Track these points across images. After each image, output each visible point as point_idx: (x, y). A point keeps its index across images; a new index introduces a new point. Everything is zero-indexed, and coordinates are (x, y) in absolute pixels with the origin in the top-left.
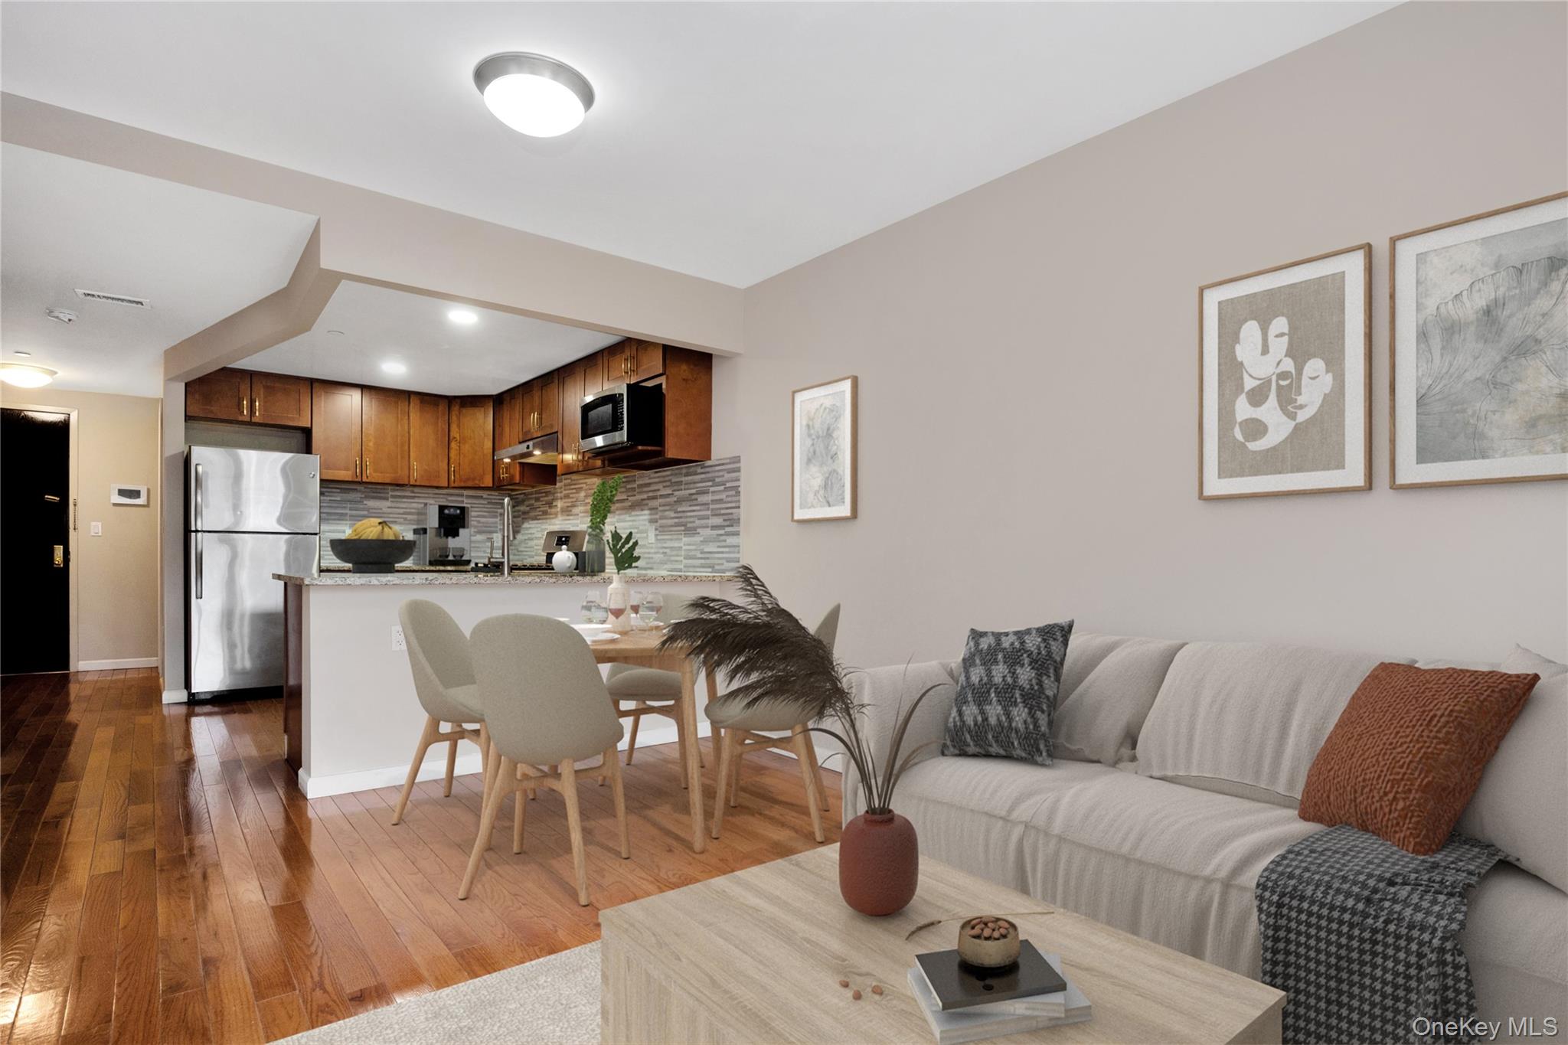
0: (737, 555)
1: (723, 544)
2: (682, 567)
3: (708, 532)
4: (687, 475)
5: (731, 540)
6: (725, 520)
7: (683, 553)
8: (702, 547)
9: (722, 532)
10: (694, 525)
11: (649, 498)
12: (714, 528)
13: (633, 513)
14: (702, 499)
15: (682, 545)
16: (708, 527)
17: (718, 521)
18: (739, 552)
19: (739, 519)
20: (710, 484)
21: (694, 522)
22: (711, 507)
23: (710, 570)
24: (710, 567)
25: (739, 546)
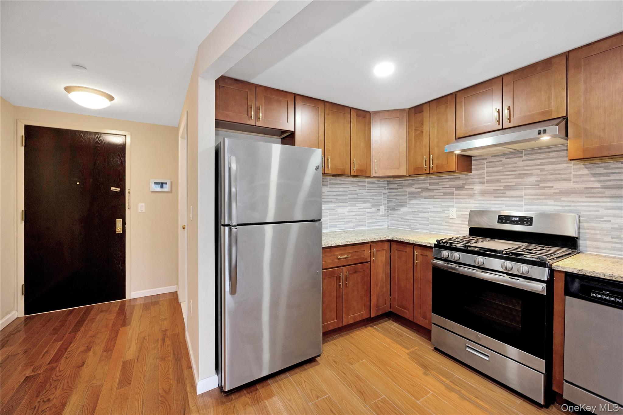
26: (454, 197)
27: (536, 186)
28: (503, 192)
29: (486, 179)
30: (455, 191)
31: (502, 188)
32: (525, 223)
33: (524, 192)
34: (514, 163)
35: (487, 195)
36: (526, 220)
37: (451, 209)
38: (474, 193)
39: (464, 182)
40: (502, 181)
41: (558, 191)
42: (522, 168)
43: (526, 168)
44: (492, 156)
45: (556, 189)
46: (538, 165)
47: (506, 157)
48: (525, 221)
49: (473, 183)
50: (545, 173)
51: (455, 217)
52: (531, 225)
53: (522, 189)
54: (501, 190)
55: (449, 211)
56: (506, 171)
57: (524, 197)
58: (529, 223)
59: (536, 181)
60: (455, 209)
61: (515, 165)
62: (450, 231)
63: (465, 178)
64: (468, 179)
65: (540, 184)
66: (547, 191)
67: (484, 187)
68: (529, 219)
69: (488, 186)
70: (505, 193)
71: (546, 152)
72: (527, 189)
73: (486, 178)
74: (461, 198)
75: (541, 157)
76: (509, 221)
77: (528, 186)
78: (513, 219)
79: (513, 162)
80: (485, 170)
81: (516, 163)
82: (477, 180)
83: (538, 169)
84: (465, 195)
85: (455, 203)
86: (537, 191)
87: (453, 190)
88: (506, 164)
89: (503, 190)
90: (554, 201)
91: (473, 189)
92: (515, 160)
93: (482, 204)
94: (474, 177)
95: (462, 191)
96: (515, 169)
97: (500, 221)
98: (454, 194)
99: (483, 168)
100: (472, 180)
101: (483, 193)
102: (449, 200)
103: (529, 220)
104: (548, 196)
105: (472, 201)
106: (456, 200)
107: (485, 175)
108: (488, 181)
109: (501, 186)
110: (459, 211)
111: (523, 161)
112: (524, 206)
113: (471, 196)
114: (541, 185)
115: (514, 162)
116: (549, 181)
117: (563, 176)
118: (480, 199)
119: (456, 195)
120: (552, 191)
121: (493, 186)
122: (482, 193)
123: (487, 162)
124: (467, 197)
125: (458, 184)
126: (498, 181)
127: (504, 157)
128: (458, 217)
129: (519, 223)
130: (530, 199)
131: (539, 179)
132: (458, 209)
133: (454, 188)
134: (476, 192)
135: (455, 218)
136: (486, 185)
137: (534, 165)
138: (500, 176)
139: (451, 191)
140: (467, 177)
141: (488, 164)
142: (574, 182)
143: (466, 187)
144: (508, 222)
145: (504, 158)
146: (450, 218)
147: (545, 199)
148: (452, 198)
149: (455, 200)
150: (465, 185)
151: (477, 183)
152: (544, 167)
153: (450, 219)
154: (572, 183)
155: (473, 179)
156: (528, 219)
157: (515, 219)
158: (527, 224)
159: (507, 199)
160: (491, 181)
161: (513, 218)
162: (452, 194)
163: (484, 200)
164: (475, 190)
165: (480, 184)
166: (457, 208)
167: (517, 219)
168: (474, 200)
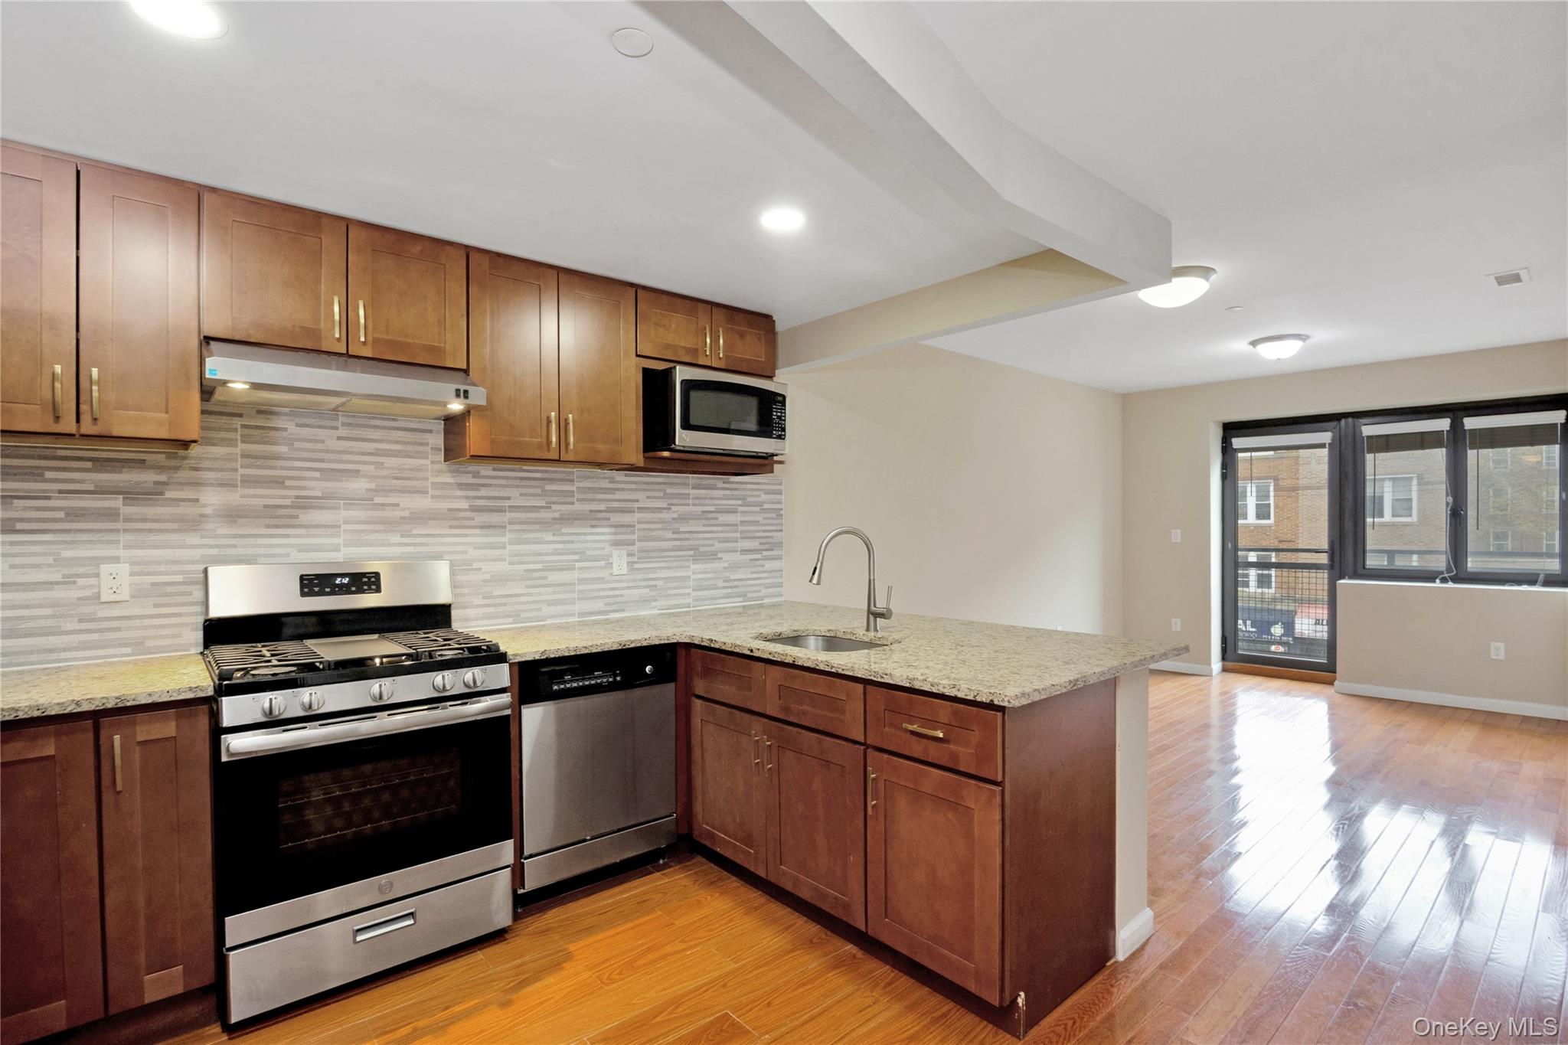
0: (780, 580)
1: (760, 569)
2: (690, 601)
3: (737, 557)
4: (696, 487)
5: (769, 565)
6: (761, 544)
7: (691, 584)
8: (726, 574)
9: (759, 556)
10: (713, 549)
11: (609, 510)
12: (744, 551)
13: (564, 531)
14: (724, 518)
15: (690, 573)
16: (736, 551)
17: (753, 544)
18: (781, 577)
19: (782, 543)
20: (740, 502)
21: (713, 545)
22: (741, 528)
23: (741, 599)
24: (739, 596)
25: (782, 571)
26: (119, 525)
27: (366, 500)
28: (291, 513)
29: (242, 475)
30: (124, 505)
31: (288, 502)
32: (365, 587)
33: (343, 514)
34: (317, 441)
35: (246, 520)
36: (366, 580)
37: (105, 569)
38: (202, 516)
39: (163, 478)
40: (288, 483)
41: (406, 514)
42: (338, 457)
43: (346, 457)
44: (259, 412)
45: (404, 510)
46: (370, 454)
47: (298, 420)
48: (365, 584)
49: (197, 484)
50: (385, 473)
51: (124, 594)
52: (378, 590)
53: (339, 508)
54: (286, 507)
55: (97, 575)
56: (298, 459)
57: (342, 526)
58: (374, 587)
59: (367, 490)
60: (124, 569)
61: (319, 446)
62: (105, 647)
63: (167, 464)
64: (177, 468)
65: (375, 499)
66: (388, 513)
67: (234, 498)
68: (373, 577)
69: (249, 496)
70: (297, 517)
71: (385, 428)
72: (348, 507)
73: (241, 471)
74: (150, 531)
75: (377, 438)
76: (328, 588)
77: (351, 501)
78: (337, 582)
79: (314, 438)
80: (237, 446)
81: (323, 442)
82: (210, 475)
83: (371, 463)
84: (168, 521)
85: (125, 547)
86: (371, 513)
87: (117, 502)
88: (298, 440)
89: (292, 507)
90: (402, 536)
91: (197, 500)
92: (322, 433)
93: (229, 546)
94: (199, 466)
95: (155, 505)
96: (320, 455)
97: (306, 590)
98: (119, 514)
99: (231, 440)
100: (193, 473)
101: (233, 515)
102: (97, 537)
103: (373, 579)
104: (390, 525)
105: (193, 539)
106: (130, 537)
107: (239, 463)
108: (247, 481)
109: (284, 497)
110: (141, 574)
111: (339, 438)
112: (342, 549)
113: (192, 524)
114: (377, 500)
115: (319, 438)
116: (392, 491)
117: (415, 483)
118: (220, 531)
119: (125, 521)
120: (398, 514)
121: (262, 496)
122: (228, 516)
123: (243, 426)
124: (175, 526)
125: (137, 483)
126: (277, 482)
127: (293, 420)
128: (139, 594)
129: (353, 589)
130: (355, 531)
131: (373, 486)
132: (137, 569)
133: (121, 496)
134: (208, 511)
135: (128, 599)
136: (241, 491)
137: (362, 452)
138: (281, 469)
139: (106, 504)
140: (173, 463)
141: (246, 431)
142: (432, 497)
143: (169, 494)
144: (328, 590)
145: (294, 423)
146: (103, 603)
147: (384, 531)
148: (111, 531)
149: (123, 538)
150: (167, 487)
151: (213, 485)
152: (382, 459)
153: (102, 606)
154: (430, 499)
155: (196, 469)
156: (369, 578)
157: (341, 581)
158: (370, 590)
159: (303, 531)
160: (258, 482)
161: (336, 580)
162: (112, 515)
163: (235, 536)
164: (205, 506)
165: (221, 489)
166: (133, 563)
167: (346, 581)
168: (201, 537)
